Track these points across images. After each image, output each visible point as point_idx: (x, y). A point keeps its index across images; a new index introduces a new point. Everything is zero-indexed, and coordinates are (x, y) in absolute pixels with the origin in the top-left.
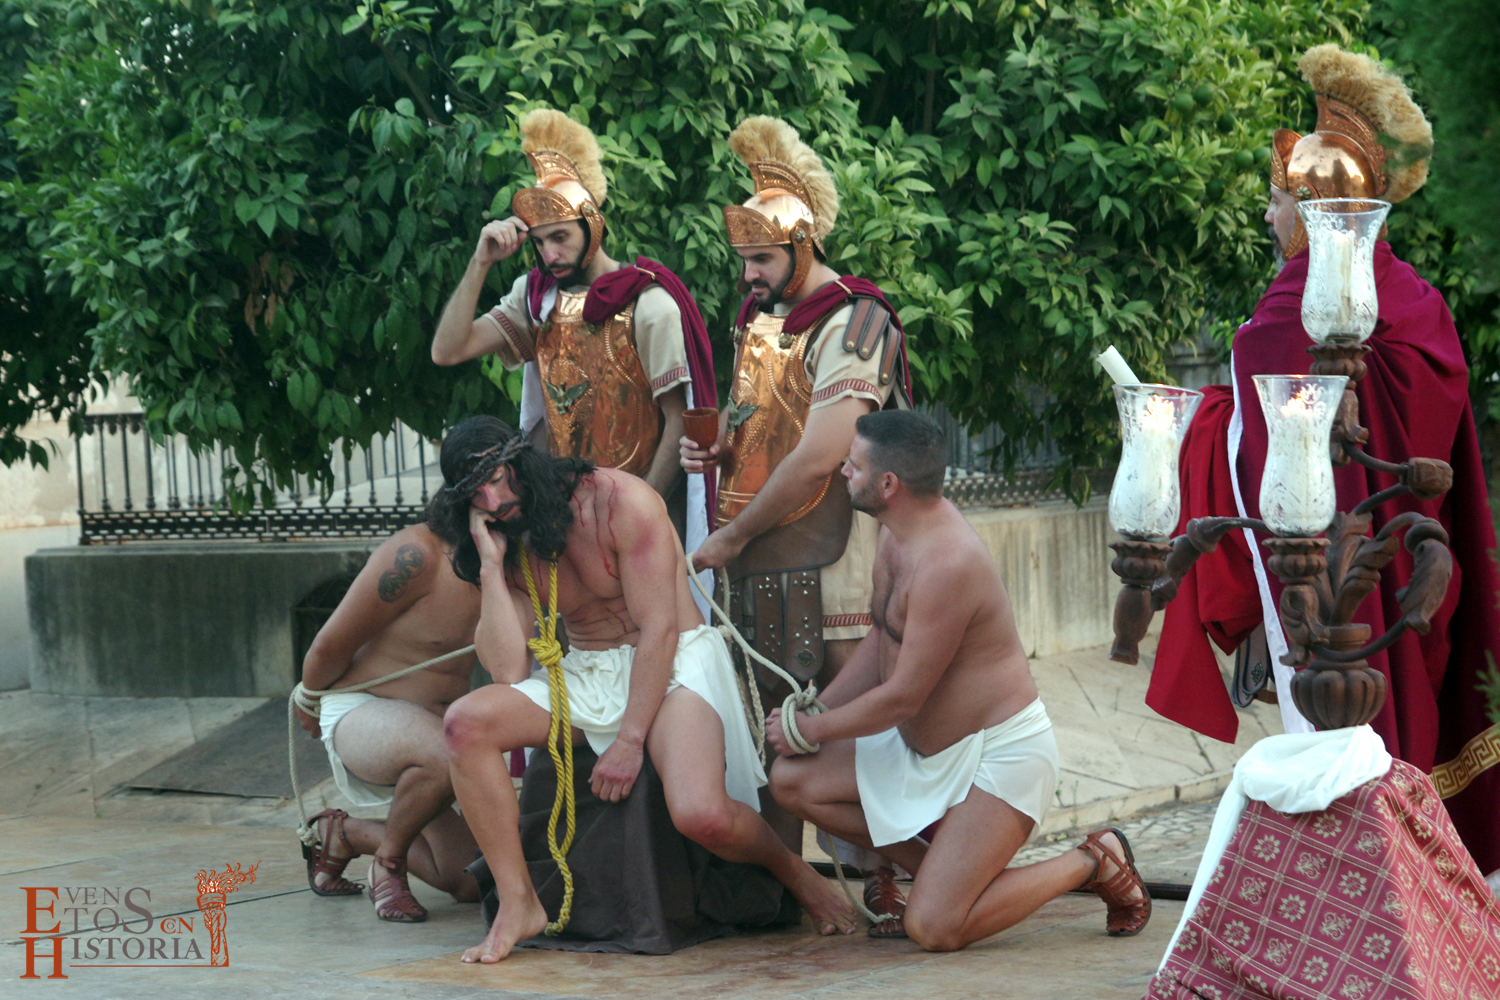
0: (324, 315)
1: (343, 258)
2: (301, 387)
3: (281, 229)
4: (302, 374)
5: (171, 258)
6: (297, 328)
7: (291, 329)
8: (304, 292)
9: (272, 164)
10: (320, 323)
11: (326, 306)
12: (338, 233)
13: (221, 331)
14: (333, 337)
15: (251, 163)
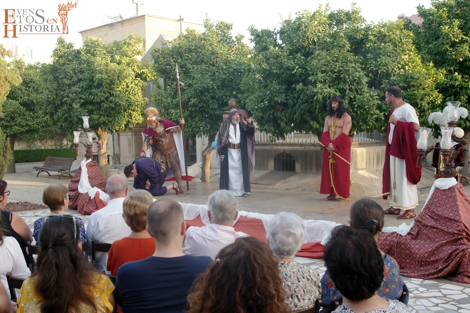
0: (286, 114)
1: (289, 106)
2: (283, 125)
3: (281, 101)
4: (283, 123)
5: (265, 106)
6: (282, 116)
7: (281, 116)
8: (284, 111)
9: (280, 92)
10: (286, 115)
11: (287, 113)
12: (289, 102)
13: (271, 116)
14: (288, 118)
15: (277, 92)
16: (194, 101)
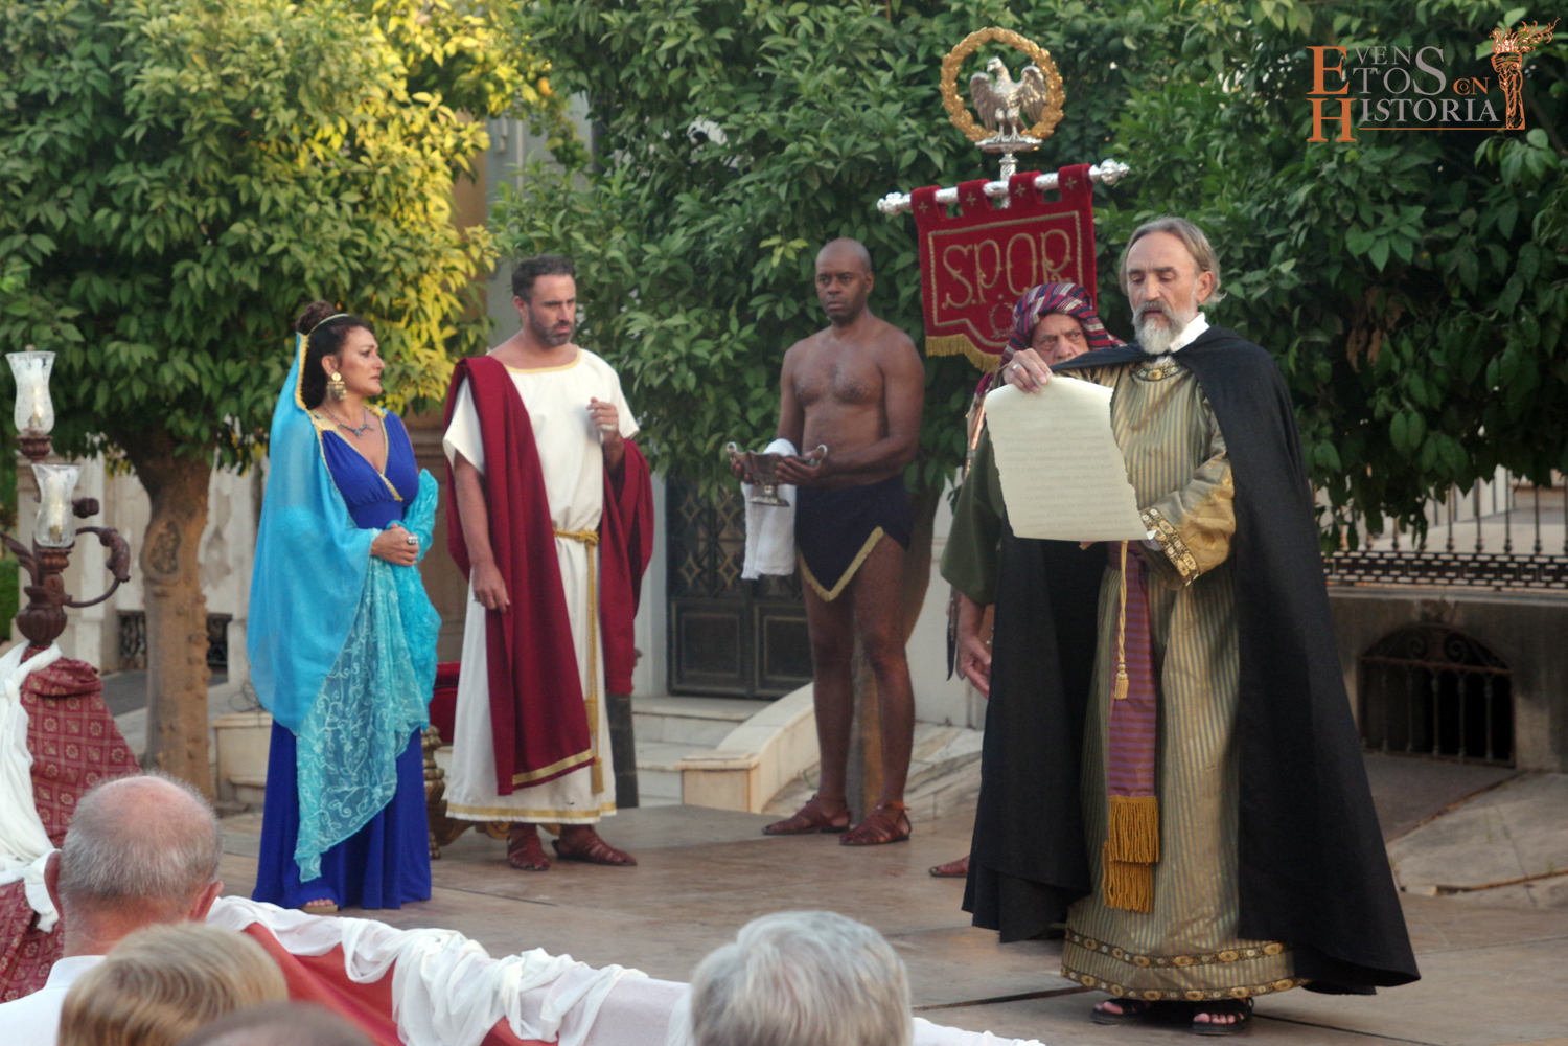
0: (1432, 353)
1: (1456, 294)
2: (1405, 427)
3: (1393, 259)
4: (1407, 415)
5: (1274, 290)
6: (1403, 367)
7: (1396, 367)
8: (1412, 327)
9: (1386, 195)
10: (1428, 360)
11: (1435, 343)
12: (1452, 268)
13: (1323, 366)
14: (1441, 376)
15: (1365, 195)
16: (792, 256)
